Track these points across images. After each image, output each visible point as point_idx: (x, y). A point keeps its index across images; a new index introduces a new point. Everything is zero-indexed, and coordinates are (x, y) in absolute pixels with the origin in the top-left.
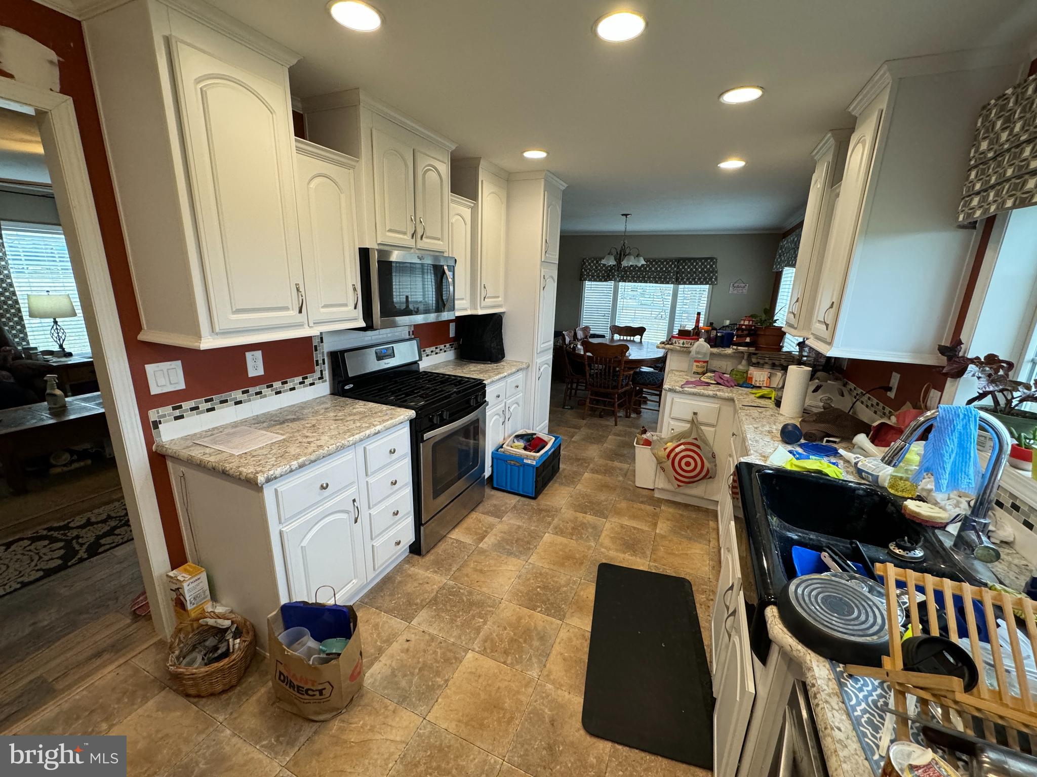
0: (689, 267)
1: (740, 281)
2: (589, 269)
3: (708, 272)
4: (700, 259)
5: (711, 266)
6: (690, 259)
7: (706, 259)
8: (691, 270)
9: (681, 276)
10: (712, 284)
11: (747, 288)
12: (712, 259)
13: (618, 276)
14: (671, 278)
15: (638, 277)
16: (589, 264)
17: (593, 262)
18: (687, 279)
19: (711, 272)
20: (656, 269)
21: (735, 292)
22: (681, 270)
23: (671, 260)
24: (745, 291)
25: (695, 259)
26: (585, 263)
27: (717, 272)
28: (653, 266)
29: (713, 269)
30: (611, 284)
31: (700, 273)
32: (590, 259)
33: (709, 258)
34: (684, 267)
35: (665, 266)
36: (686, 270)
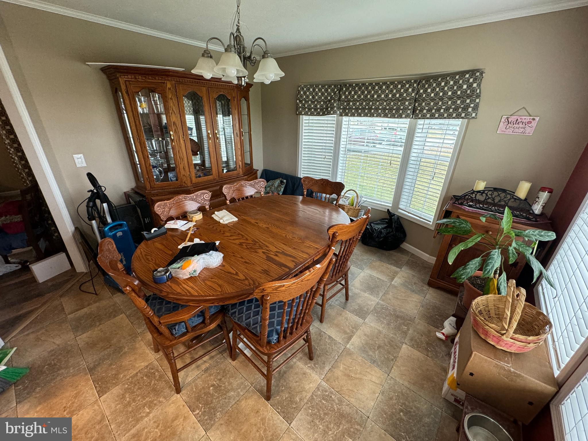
0: (433, 90)
1: (524, 112)
2: (305, 100)
3: (464, 96)
4: (452, 75)
5: (470, 86)
6: (435, 77)
7: (462, 74)
8: (437, 94)
9: (420, 105)
10: (467, 116)
11: (534, 124)
12: (472, 72)
13: (339, 108)
14: (405, 109)
15: (364, 109)
16: (305, 93)
17: (308, 90)
18: (429, 110)
19: (468, 97)
20: (387, 96)
21: (510, 131)
22: (421, 95)
23: (408, 82)
24: (529, 130)
25: (444, 76)
26: (299, 92)
27: (478, 96)
28: (383, 92)
29: (473, 91)
30: (331, 119)
31: (450, 98)
32: (305, 86)
33: (467, 72)
34: (425, 91)
35: (398, 91)
36: (428, 95)
